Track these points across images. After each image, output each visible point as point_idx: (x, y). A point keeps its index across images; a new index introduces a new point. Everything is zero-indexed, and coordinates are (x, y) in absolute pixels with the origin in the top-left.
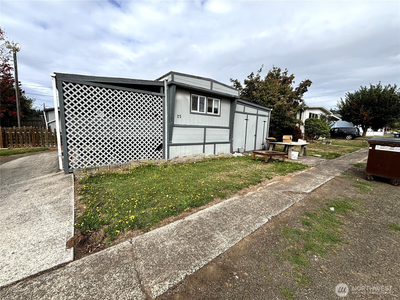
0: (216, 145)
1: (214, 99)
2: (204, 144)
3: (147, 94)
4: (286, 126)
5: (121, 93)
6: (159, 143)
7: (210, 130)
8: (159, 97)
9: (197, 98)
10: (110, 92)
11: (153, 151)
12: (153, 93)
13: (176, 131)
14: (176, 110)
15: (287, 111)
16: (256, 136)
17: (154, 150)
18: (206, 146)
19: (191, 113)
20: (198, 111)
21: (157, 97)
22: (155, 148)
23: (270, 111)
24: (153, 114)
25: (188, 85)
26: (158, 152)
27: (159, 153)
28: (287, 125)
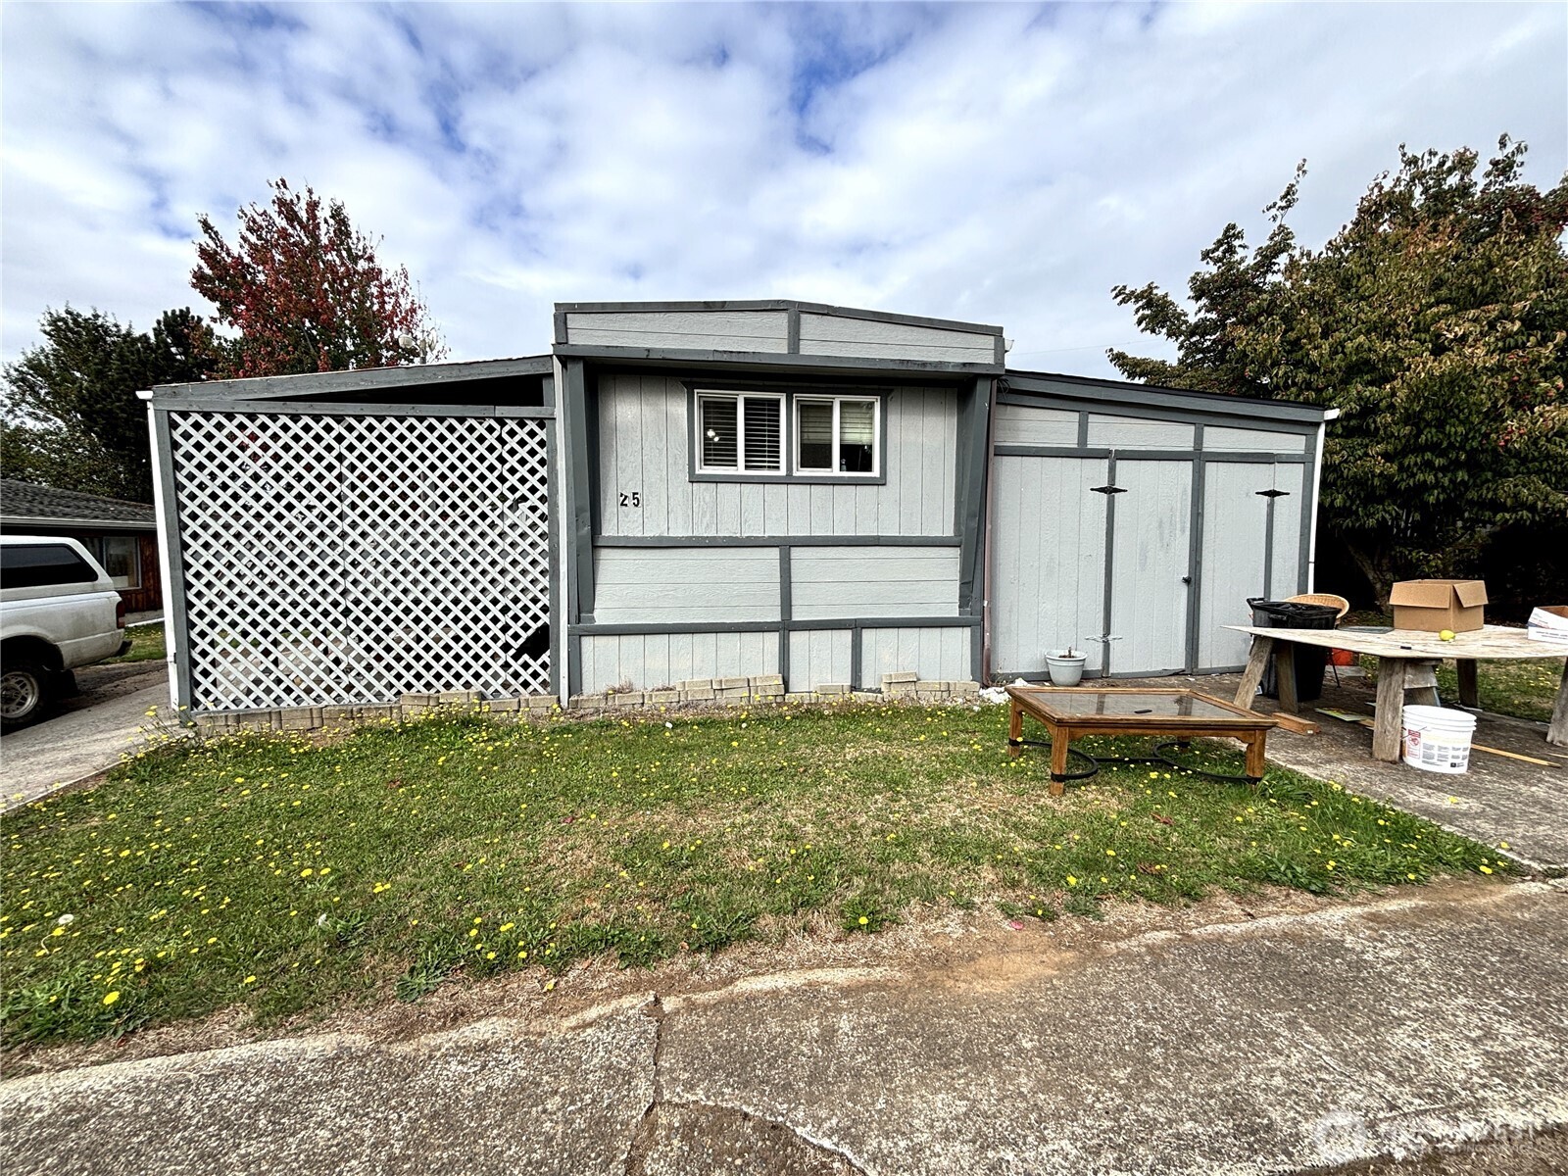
0: (868, 635)
1: (837, 401)
2: (786, 627)
3: (476, 418)
4: (1513, 510)
5: (371, 428)
6: (531, 623)
7: (819, 556)
8: (532, 425)
9: (734, 405)
10: (328, 429)
11: (508, 657)
12: (501, 411)
13: (612, 566)
14: (613, 473)
15: (1508, 410)
16: (1193, 582)
17: (512, 652)
18: (795, 638)
19: (695, 479)
20: (740, 469)
21: (522, 424)
22: (516, 645)
23: (1317, 425)
24: (503, 498)
25: (648, 350)
26: (531, 662)
27: (535, 666)
28: (1519, 504)
